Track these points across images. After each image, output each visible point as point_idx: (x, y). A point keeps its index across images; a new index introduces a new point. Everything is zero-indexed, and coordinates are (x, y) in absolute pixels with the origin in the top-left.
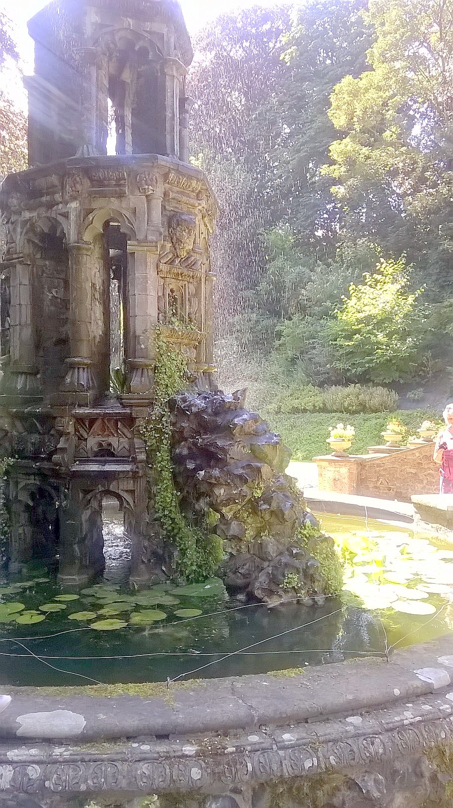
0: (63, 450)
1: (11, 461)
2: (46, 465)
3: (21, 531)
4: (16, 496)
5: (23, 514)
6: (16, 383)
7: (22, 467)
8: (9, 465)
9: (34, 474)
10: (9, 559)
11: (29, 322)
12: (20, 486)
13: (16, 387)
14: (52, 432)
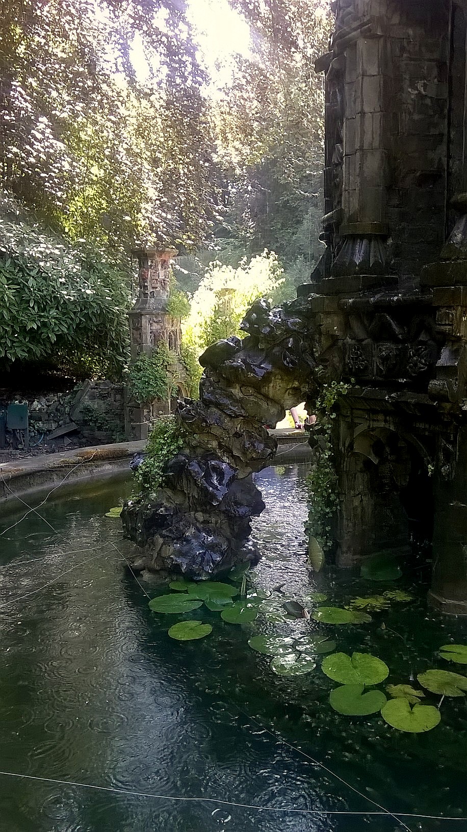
0: (448, 371)
1: (345, 387)
2: (411, 398)
6: (353, 254)
9: (386, 413)
11: (376, 144)
12: (358, 430)
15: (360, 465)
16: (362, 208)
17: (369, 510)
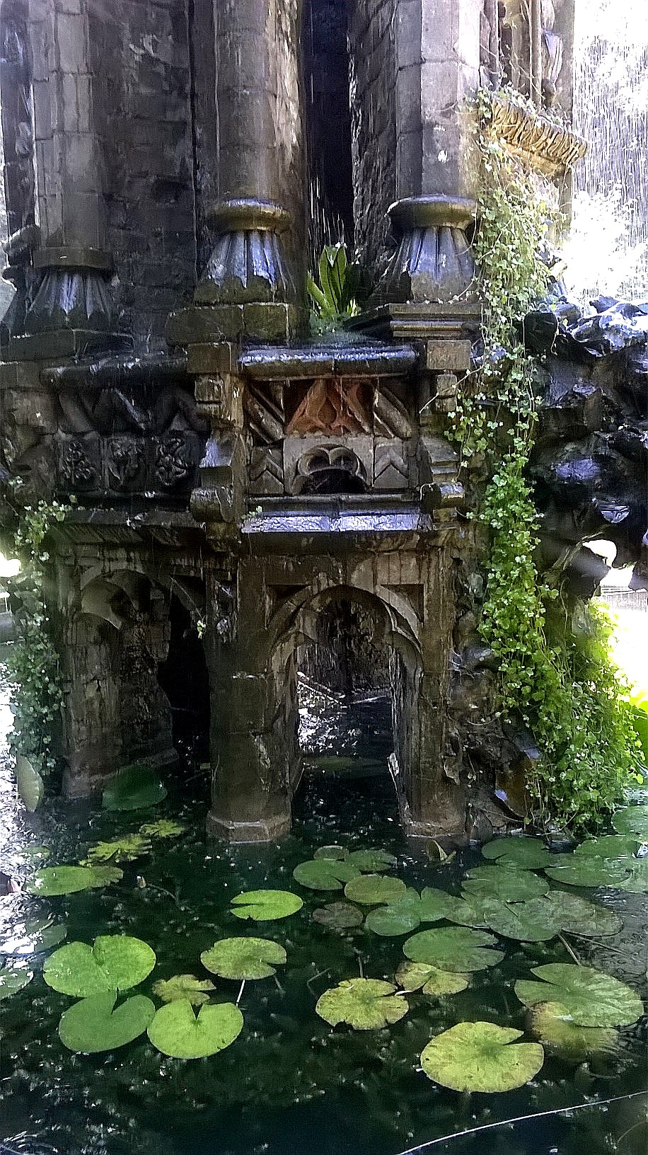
0: (216, 474)
1: (60, 511)
2: (166, 519)
3: (91, 693)
4: (77, 606)
5: (93, 650)
6: (58, 297)
7: (95, 527)
8: (52, 521)
9: (129, 547)
10: (63, 764)
11: (85, 123)
12: (87, 578)
13: (58, 310)
14: (176, 425)
15: (94, 634)
16: (68, 224)
17: (112, 703)
